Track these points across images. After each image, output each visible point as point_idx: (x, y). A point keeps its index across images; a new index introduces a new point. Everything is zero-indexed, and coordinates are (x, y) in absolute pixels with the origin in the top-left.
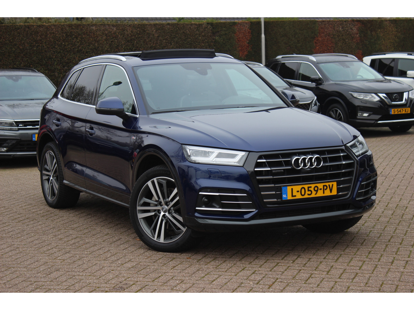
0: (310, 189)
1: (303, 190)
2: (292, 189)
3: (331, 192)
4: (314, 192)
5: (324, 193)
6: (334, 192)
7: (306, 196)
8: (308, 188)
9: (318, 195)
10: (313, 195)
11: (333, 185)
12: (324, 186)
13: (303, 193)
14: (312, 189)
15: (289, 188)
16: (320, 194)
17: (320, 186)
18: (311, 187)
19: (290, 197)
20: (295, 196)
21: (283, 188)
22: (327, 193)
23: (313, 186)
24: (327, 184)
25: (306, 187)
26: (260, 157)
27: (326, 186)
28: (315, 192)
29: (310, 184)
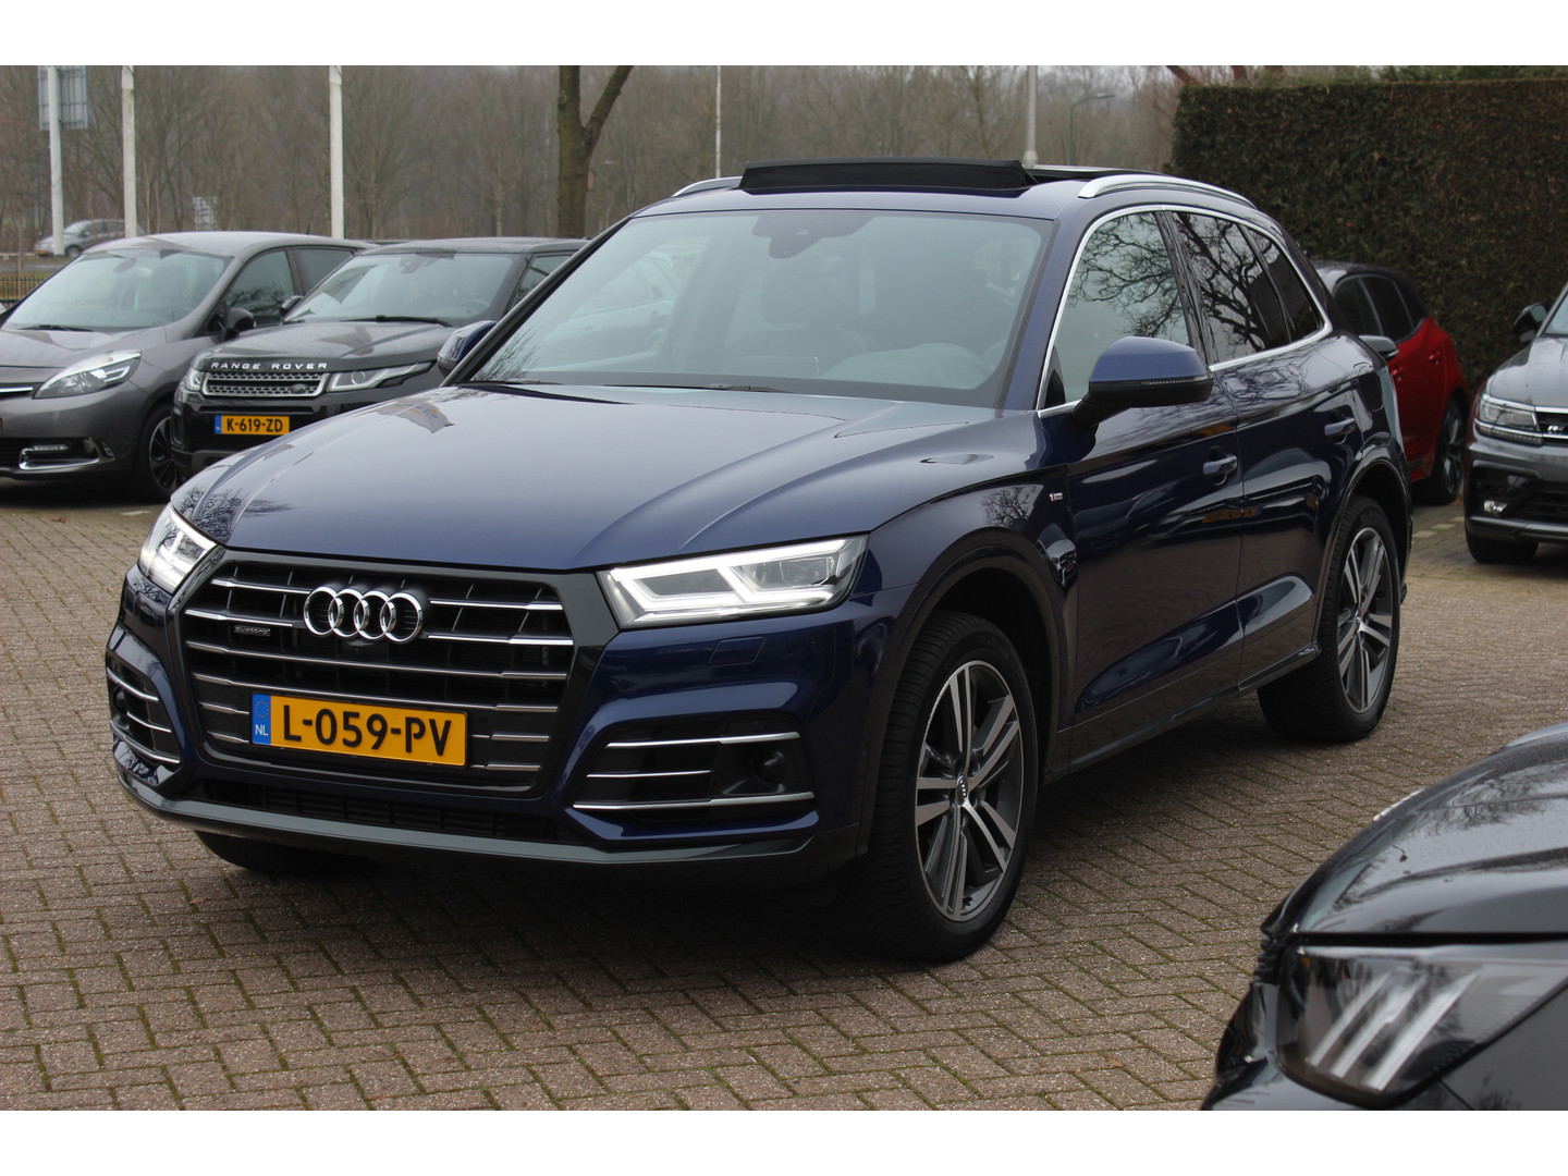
0: (352, 722)
2: (287, 709)
3: (440, 750)
4: (369, 740)
5: (409, 749)
6: (455, 755)
7: (338, 748)
8: (347, 715)
10: (365, 750)
11: (448, 724)
12: (409, 721)
13: (327, 734)
14: (361, 724)
16: (393, 750)
17: (396, 718)
18: (356, 715)
19: (278, 740)
20: (298, 739)
21: (258, 700)
22: (424, 753)
23: (366, 712)
24: (425, 716)
25: (339, 709)
27: (418, 721)
29: (354, 701)
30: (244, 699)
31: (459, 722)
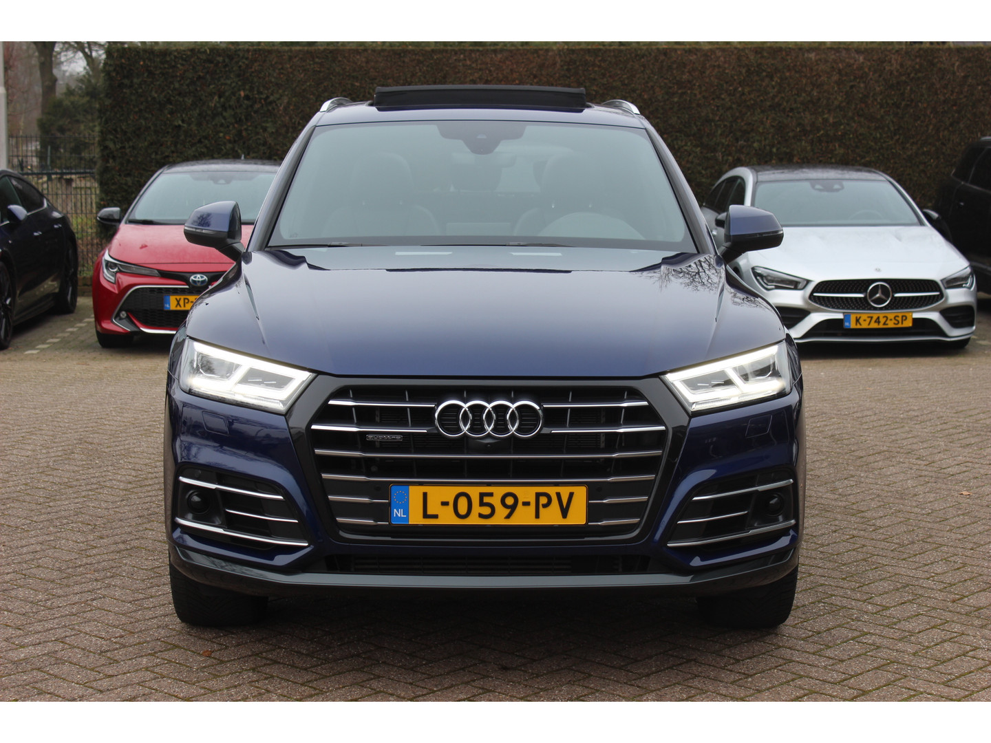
0: (486, 500)
1: (463, 503)
2: (425, 495)
4: (501, 512)
5: (537, 516)
7: (473, 520)
8: (482, 495)
9: (516, 521)
10: (499, 519)
11: (571, 495)
12: (538, 495)
14: (495, 500)
15: (415, 493)
16: (524, 517)
17: (526, 493)
18: (491, 495)
19: (416, 518)
20: (436, 517)
21: (396, 492)
22: (551, 517)
23: (499, 492)
24: (551, 491)
25: (474, 492)
26: (341, 393)
28: (507, 511)
29: (489, 484)
30: (382, 491)
31: (581, 493)
